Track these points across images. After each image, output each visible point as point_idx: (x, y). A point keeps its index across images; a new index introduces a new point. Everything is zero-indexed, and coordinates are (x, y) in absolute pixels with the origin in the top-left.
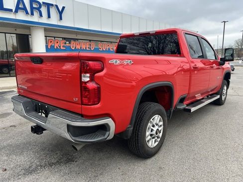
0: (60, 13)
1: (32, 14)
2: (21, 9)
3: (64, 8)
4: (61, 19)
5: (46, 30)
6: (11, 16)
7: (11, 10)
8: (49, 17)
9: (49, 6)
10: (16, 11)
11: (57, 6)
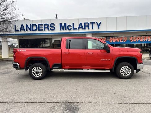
0: (99, 25)
1: (85, 29)
2: (81, 27)
3: (101, 22)
4: (99, 28)
5: (92, 34)
6: (77, 31)
7: (77, 29)
8: (93, 28)
9: (93, 23)
10: (79, 29)
11: (97, 23)
